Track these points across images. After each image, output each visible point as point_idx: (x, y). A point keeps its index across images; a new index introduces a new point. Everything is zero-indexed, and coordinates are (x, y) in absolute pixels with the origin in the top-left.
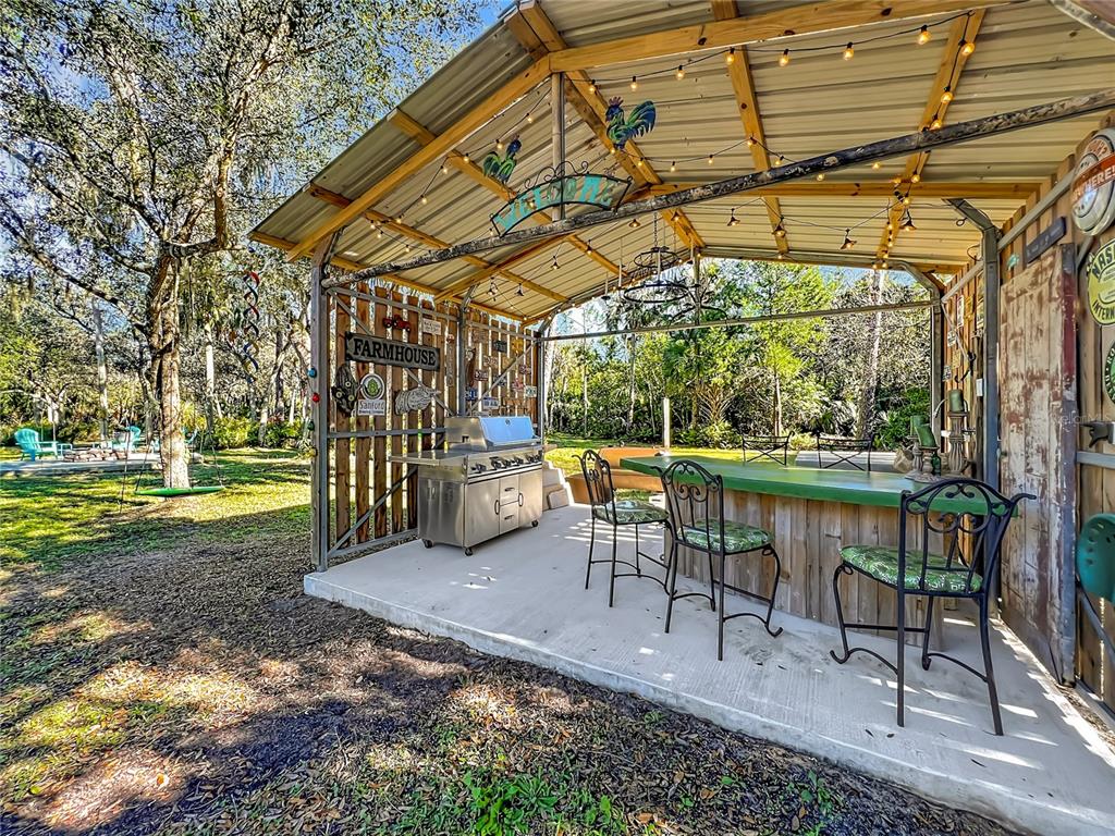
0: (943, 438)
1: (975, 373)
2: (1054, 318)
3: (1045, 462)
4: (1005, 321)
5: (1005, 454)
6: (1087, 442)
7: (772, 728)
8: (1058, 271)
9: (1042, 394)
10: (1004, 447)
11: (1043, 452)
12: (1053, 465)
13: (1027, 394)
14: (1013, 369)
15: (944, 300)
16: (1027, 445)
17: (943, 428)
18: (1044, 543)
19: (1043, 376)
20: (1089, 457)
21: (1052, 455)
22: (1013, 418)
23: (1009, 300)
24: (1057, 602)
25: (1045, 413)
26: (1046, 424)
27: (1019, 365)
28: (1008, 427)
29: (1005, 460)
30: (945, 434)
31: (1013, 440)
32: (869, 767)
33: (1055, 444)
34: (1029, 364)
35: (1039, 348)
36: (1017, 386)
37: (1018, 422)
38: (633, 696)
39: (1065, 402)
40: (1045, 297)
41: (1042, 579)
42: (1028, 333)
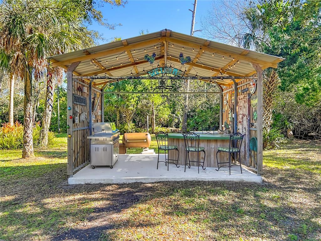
0: (222, 127)
1: (232, 113)
2: (247, 105)
3: (245, 130)
4: (239, 103)
5: (238, 129)
6: (251, 126)
7: (213, 178)
8: (247, 98)
9: (245, 118)
10: (238, 128)
11: (245, 128)
12: (246, 130)
13: (243, 118)
14: (240, 113)
15: (223, 92)
16: (242, 127)
17: (222, 125)
18: (245, 145)
19: (245, 115)
20: (251, 129)
21: (246, 129)
22: (240, 122)
23: (239, 99)
24: (247, 153)
25: (245, 122)
26: (245, 123)
27: (241, 112)
28: (239, 124)
29: (239, 130)
30: (223, 126)
31: (240, 126)
32: (228, 180)
33: (247, 127)
34: (243, 112)
35: (244, 110)
36: (241, 116)
37: (241, 123)
38: (188, 181)
39: (248, 120)
40: (246, 101)
41: (245, 151)
42: (243, 107)
